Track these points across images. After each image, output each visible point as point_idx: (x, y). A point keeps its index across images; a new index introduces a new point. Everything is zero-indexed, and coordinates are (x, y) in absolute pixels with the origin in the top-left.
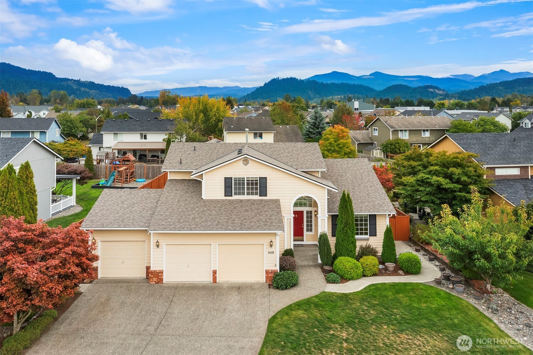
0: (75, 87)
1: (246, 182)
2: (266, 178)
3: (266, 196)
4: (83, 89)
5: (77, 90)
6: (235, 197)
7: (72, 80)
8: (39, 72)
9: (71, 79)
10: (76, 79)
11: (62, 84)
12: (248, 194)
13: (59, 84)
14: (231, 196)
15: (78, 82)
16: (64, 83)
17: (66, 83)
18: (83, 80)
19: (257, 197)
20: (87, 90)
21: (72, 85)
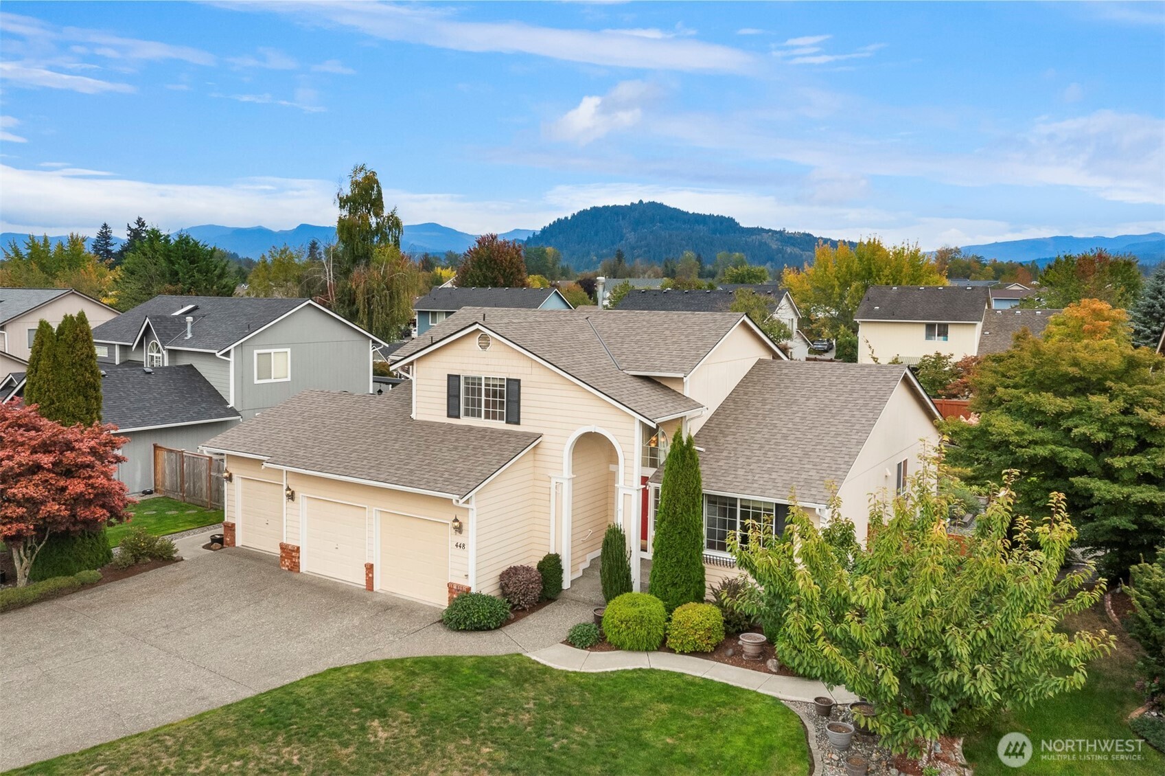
0: (774, 246)
1: (483, 387)
2: (519, 381)
3: (518, 423)
4: (789, 250)
5: (779, 251)
6: (465, 421)
7: (770, 230)
8: (711, 216)
9: (767, 228)
10: (778, 230)
11: (750, 240)
12: (487, 417)
13: (746, 241)
14: (458, 417)
15: (781, 236)
16: (754, 237)
17: (758, 237)
18: (790, 230)
19: (500, 425)
20: (797, 251)
21: (768, 241)
